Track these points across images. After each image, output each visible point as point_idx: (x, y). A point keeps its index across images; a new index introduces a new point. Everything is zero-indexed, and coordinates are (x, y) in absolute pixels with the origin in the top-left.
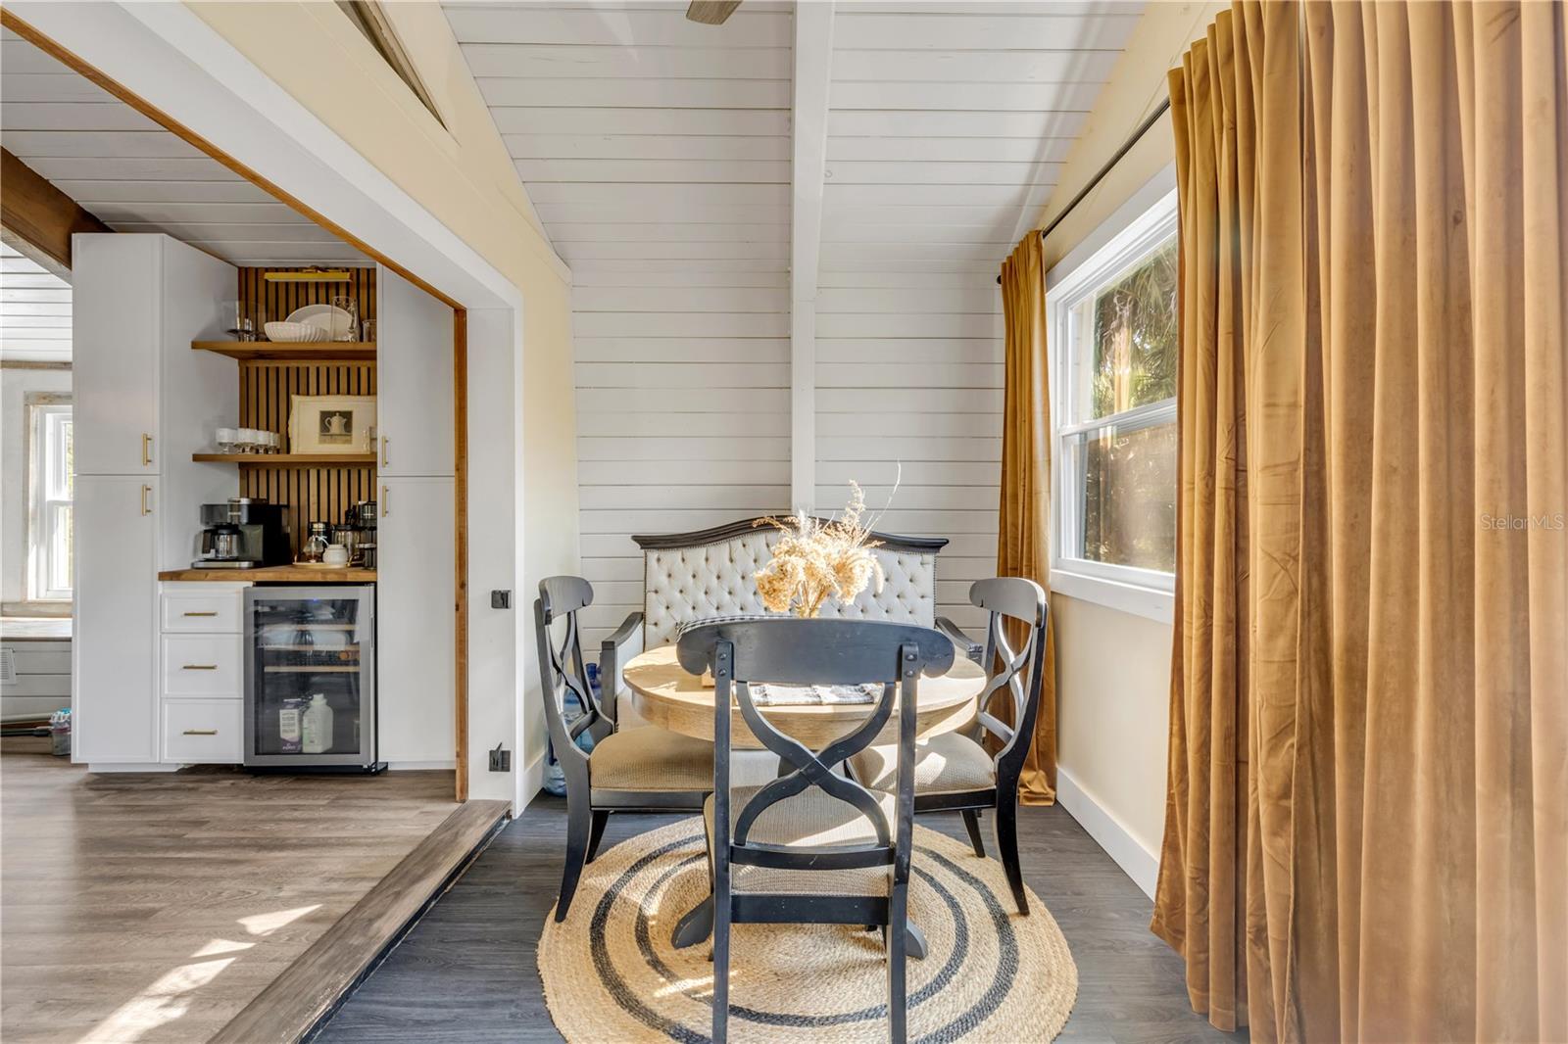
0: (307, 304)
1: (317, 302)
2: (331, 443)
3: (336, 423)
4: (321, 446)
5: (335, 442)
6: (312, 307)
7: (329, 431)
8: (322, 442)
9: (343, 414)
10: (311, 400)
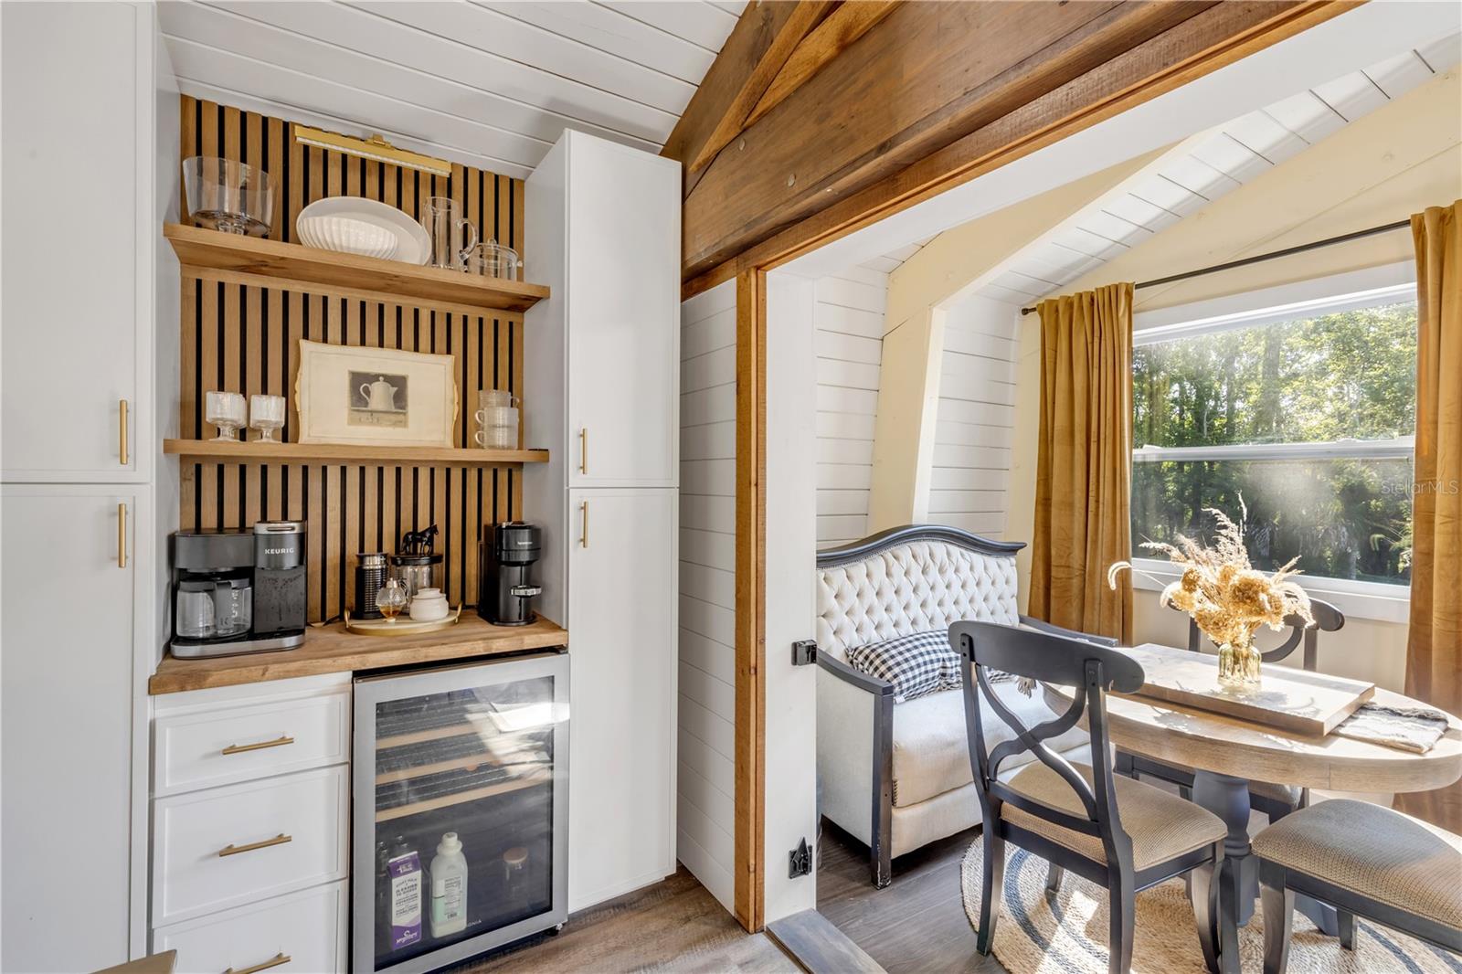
0: (325, 195)
1: (344, 192)
2: (372, 424)
3: (380, 395)
4: (352, 428)
5: (379, 423)
6: (335, 200)
7: (366, 404)
8: (352, 422)
9: (390, 380)
10: (333, 351)
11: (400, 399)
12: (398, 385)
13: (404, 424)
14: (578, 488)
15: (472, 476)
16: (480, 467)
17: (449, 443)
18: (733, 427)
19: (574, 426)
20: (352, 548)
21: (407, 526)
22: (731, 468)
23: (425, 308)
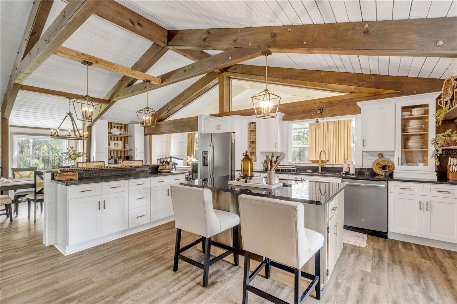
2: (116, 147)
3: (116, 145)
9: (117, 143)
10: (112, 141)
11: (118, 145)
12: (118, 144)
13: (118, 147)
14: (136, 153)
15: (124, 152)
16: (126, 151)
17: (122, 149)
18: (149, 148)
19: (136, 148)
20: (116, 158)
21: (118, 156)
22: (149, 151)
23: (118, 137)
